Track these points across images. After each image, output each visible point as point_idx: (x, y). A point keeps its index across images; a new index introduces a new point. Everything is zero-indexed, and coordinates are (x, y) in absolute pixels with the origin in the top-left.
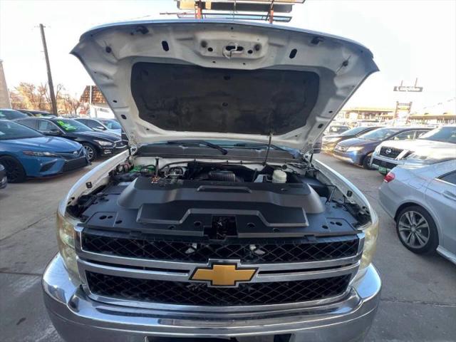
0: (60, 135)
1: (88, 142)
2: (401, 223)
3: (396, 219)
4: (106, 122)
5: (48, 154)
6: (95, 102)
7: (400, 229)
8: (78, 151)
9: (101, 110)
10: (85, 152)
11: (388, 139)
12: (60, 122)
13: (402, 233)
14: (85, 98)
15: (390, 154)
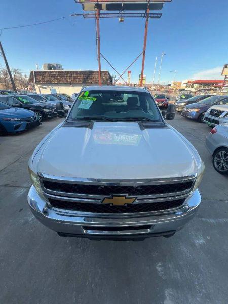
0: (21, 106)
1: (38, 110)
2: (216, 158)
3: (214, 155)
4: (46, 96)
5: (16, 119)
6: (38, 82)
7: (215, 160)
8: (33, 117)
9: (42, 87)
10: (37, 117)
11: (216, 104)
12: (20, 98)
13: (215, 163)
14: (31, 79)
15: (216, 114)
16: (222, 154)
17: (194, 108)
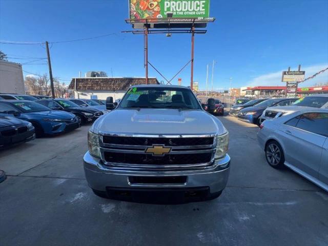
0: (61, 109)
1: (78, 113)
2: (268, 152)
3: (265, 150)
4: (88, 101)
5: (57, 120)
6: (78, 89)
7: (268, 155)
8: (74, 119)
9: (82, 94)
10: (77, 119)
11: (272, 106)
12: (60, 102)
13: (268, 158)
14: (71, 86)
15: (271, 115)
16: (271, 146)
17: (250, 111)
